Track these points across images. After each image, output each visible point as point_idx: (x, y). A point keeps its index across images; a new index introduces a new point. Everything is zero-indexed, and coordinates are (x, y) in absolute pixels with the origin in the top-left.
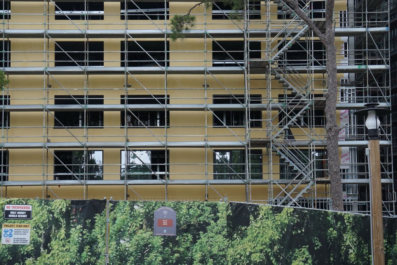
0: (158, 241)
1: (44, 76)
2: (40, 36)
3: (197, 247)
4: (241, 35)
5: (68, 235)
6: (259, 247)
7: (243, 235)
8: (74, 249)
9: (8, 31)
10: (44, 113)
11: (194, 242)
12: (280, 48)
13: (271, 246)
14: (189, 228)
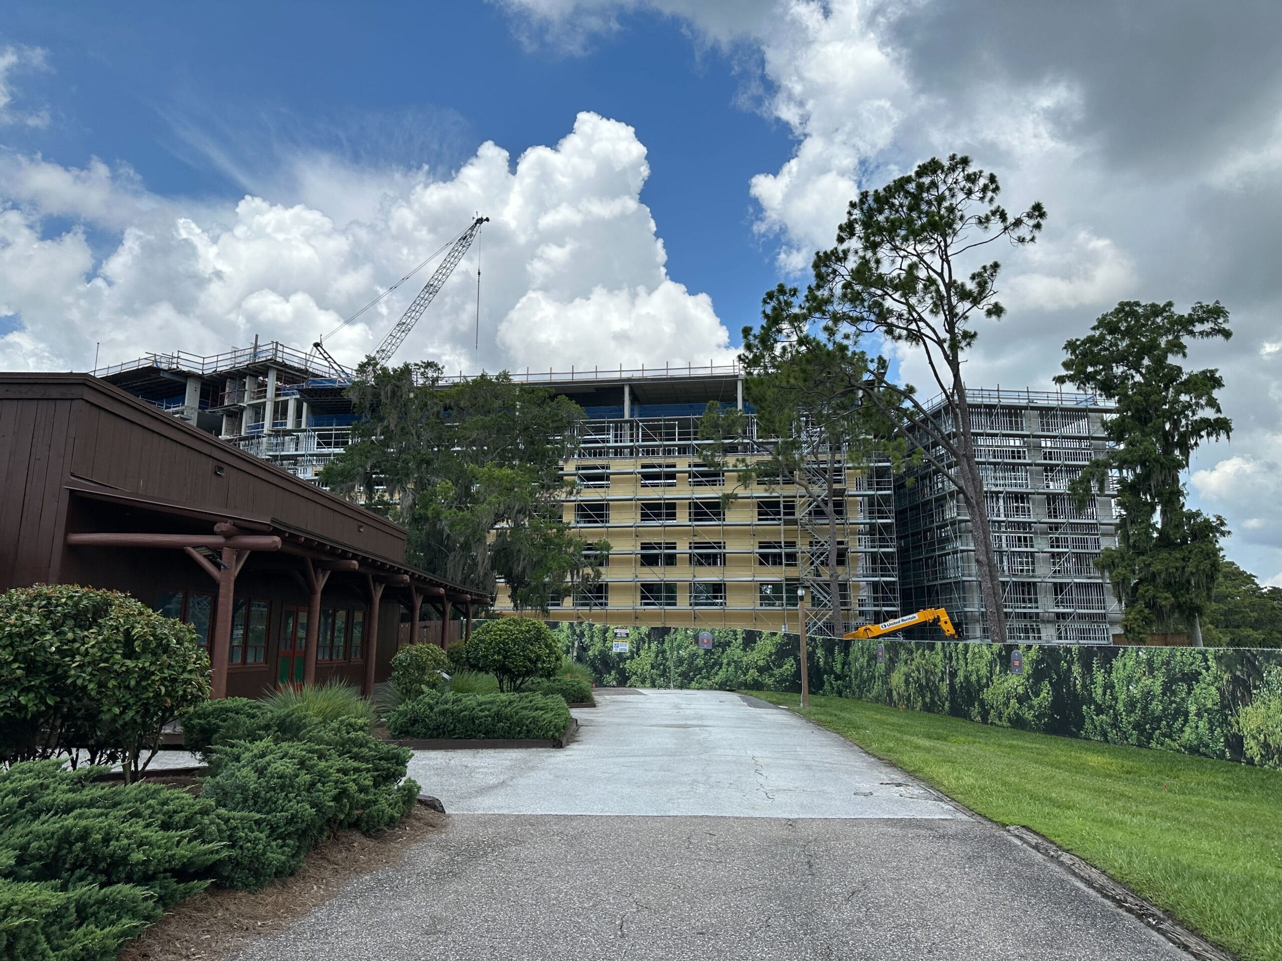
0: (701, 652)
1: (633, 529)
2: (631, 500)
3: (724, 656)
4: (778, 497)
5: (649, 647)
6: (762, 657)
7: (753, 649)
8: (653, 655)
9: (608, 498)
10: (633, 556)
11: (723, 652)
12: (809, 505)
13: (770, 656)
14: (720, 645)
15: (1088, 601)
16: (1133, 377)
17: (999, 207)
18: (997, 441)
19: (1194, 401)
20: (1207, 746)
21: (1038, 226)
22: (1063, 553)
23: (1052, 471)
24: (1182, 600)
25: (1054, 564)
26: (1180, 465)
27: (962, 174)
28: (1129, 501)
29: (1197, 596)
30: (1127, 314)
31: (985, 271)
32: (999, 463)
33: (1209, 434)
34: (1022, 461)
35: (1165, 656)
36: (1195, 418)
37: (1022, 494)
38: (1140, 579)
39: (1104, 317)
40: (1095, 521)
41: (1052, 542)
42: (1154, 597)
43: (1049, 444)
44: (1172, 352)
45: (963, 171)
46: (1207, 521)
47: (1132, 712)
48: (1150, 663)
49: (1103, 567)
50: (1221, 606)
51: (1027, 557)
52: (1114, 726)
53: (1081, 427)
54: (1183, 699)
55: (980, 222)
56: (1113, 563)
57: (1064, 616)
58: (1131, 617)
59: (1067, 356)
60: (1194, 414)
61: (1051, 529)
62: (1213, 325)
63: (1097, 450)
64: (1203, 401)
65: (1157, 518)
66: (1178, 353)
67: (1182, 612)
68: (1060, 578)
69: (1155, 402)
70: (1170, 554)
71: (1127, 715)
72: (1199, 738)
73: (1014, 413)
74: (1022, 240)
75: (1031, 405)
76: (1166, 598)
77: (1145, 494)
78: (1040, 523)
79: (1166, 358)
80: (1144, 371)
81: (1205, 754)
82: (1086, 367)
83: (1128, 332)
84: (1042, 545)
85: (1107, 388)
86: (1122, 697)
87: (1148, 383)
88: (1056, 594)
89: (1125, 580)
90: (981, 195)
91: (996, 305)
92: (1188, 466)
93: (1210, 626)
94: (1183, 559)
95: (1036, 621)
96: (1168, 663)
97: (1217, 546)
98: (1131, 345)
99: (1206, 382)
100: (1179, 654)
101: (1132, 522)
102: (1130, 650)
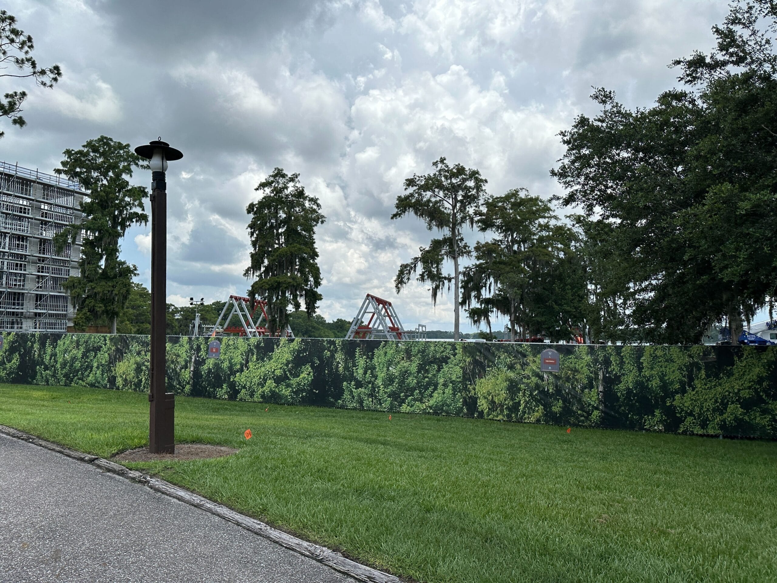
15: (57, 306)
16: (102, 180)
17: (31, 58)
18: (11, 199)
19: (132, 202)
20: (99, 383)
21: (55, 79)
22: (45, 276)
23: (45, 224)
24: (109, 308)
25: (38, 282)
26: (119, 235)
27: (8, 27)
28: (89, 251)
29: (117, 306)
30: (105, 144)
31: (16, 95)
32: (10, 214)
33: (137, 221)
34: (26, 215)
35: (86, 338)
36: (131, 211)
37: (23, 236)
38: (88, 295)
39: (91, 141)
40: (68, 259)
41: (39, 269)
42: (94, 306)
43: (46, 208)
44: (125, 173)
45: (10, 24)
46: (128, 267)
47: (64, 368)
48: (78, 342)
49: (67, 287)
50: (135, 311)
51: (20, 277)
52: (53, 376)
53: (69, 201)
54: (91, 360)
55: (17, 61)
56: (74, 285)
57: (40, 314)
58: (79, 317)
59: (65, 158)
60: (131, 209)
61: (39, 260)
62: (148, 164)
63: (76, 217)
64: (136, 203)
65: (103, 263)
66: (128, 173)
67: (108, 315)
68: (40, 291)
69: (112, 198)
70: (106, 283)
71: (61, 370)
72: (96, 380)
73: (25, 183)
74: (44, 84)
75: (38, 180)
76: (100, 307)
77: (98, 248)
78: (33, 256)
79: (121, 175)
80: (109, 178)
81: (98, 387)
82: (76, 168)
83: (102, 154)
84: (32, 270)
85: (86, 182)
86: (60, 360)
87: (109, 187)
88: (37, 301)
89: (79, 295)
90: (20, 46)
91: (20, 118)
92: (123, 236)
93: (128, 322)
94: (113, 287)
95: (20, 317)
96: (87, 342)
97: (131, 281)
98: (104, 162)
99: (140, 193)
100: (93, 337)
101: (89, 263)
102: (68, 335)
